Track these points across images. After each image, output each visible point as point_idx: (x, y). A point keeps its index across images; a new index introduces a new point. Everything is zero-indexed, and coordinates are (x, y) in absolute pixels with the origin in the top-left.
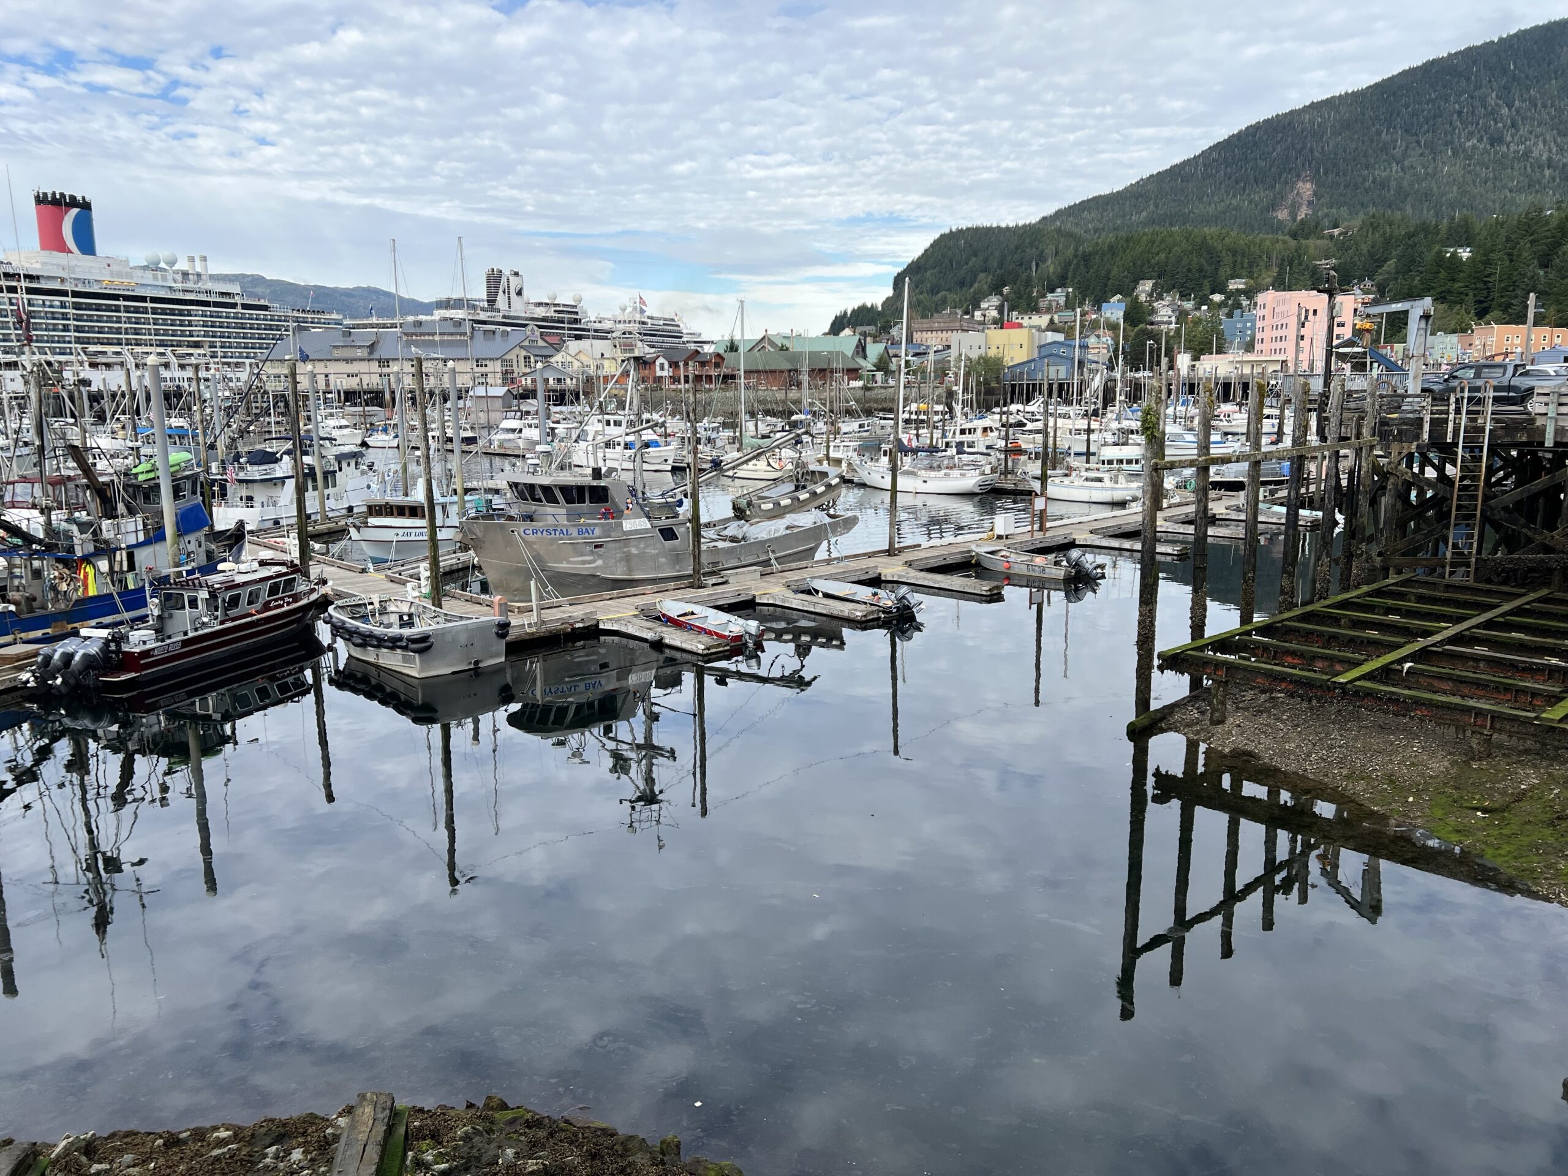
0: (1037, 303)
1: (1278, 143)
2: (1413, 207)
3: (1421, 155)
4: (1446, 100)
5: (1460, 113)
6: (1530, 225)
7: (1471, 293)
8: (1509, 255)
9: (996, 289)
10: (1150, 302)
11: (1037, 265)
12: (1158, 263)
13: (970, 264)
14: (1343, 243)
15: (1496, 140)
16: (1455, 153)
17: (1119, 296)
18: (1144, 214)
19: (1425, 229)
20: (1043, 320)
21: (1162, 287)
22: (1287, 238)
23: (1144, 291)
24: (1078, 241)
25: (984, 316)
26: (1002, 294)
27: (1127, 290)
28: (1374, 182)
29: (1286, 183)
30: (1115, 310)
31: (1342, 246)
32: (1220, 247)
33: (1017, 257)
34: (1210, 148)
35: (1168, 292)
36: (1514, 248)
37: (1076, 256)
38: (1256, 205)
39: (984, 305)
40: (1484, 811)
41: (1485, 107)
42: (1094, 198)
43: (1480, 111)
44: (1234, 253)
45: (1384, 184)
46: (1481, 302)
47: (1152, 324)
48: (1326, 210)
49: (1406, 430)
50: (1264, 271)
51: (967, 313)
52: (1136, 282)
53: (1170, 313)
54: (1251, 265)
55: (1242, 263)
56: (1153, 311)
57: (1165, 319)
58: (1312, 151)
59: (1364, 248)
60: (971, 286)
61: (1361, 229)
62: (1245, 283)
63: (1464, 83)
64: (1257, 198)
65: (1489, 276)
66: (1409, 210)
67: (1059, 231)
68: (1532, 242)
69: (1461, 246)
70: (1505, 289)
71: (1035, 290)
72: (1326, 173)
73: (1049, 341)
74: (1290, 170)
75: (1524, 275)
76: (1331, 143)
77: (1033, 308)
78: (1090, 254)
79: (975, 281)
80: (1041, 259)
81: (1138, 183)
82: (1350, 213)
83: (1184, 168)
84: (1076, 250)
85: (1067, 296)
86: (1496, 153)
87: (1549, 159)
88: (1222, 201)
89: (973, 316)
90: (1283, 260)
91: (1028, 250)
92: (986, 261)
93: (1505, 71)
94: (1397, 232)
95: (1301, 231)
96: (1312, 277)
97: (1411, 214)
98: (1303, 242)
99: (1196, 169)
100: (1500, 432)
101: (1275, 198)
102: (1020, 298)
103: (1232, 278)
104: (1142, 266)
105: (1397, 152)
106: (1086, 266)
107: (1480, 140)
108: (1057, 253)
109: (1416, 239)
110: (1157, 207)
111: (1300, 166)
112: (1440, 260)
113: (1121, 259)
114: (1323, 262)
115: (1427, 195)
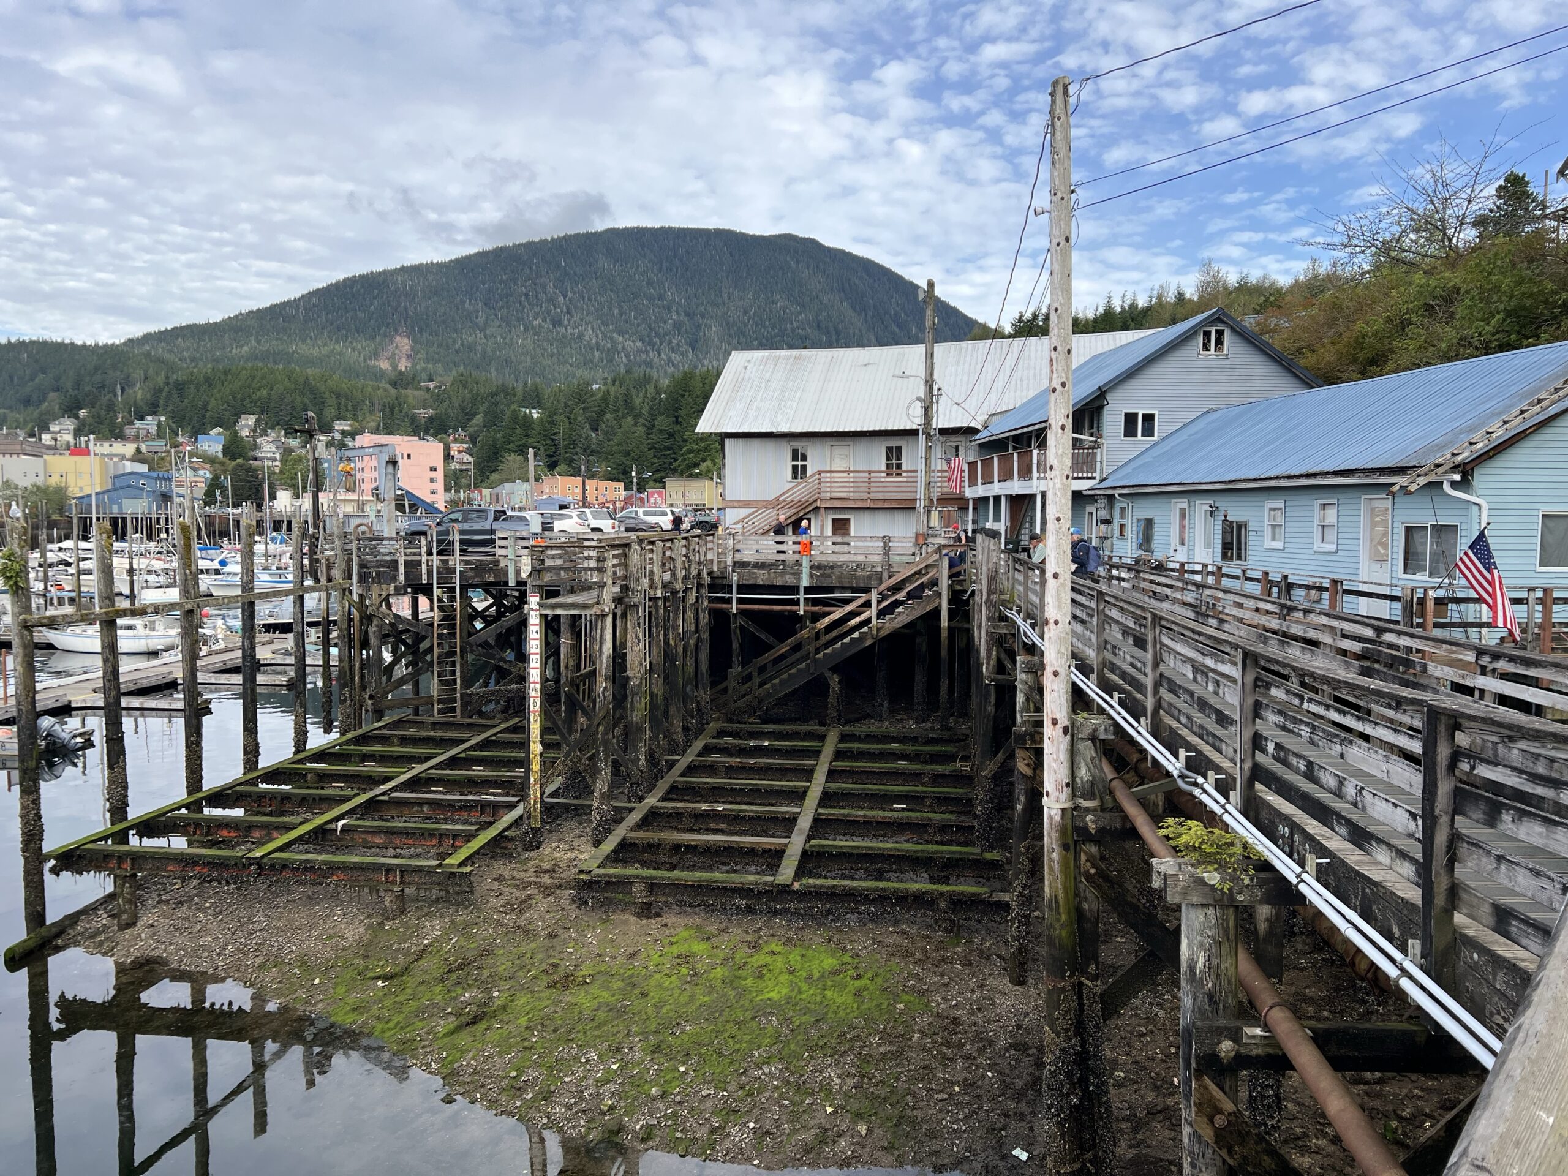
0: (121, 430)
1: (375, 298)
2: (497, 370)
3: (500, 326)
4: (515, 283)
5: (527, 295)
6: (581, 395)
7: (542, 448)
8: (569, 418)
9: (70, 410)
10: (254, 438)
11: (123, 389)
12: (260, 399)
13: (37, 380)
14: (438, 395)
15: (557, 322)
16: (526, 329)
17: (219, 429)
18: (246, 348)
19: (504, 390)
20: (129, 449)
21: (267, 424)
22: (388, 386)
23: (247, 426)
24: (171, 368)
25: (56, 440)
26: (77, 417)
27: (228, 423)
28: (462, 345)
29: (385, 336)
30: (213, 443)
31: (438, 398)
32: (323, 389)
33: (98, 378)
34: (310, 293)
35: (273, 428)
36: (570, 413)
37: (168, 384)
38: (359, 353)
39: (53, 428)
40: (385, 978)
41: (545, 293)
42: (188, 327)
43: (542, 296)
44: (338, 396)
45: (471, 348)
46: (550, 456)
47: (255, 459)
48: (423, 365)
49: (384, 572)
50: (368, 415)
51: (32, 435)
52: (238, 415)
53: (274, 449)
54: (355, 408)
55: (346, 406)
56: (256, 447)
57: (269, 455)
58: (406, 309)
59: (456, 402)
60: (38, 406)
61: (452, 384)
62: (351, 425)
63: (527, 271)
64: (359, 346)
65: (554, 434)
66: (494, 374)
67: (148, 355)
68: (584, 409)
69: (534, 408)
70: (567, 447)
71: (120, 416)
72: (421, 331)
73: (128, 470)
74: (388, 324)
75: (580, 436)
76: (423, 305)
77: (117, 434)
78: (184, 383)
79: (44, 401)
80: (127, 384)
81: (237, 316)
82: (445, 371)
83: (285, 309)
84: (167, 378)
85: (159, 425)
86: (558, 333)
87: (597, 343)
88: (326, 344)
89: (40, 439)
90: (384, 406)
91: (110, 372)
92: (57, 379)
93: (558, 266)
94: (482, 390)
95: (400, 381)
96: (412, 423)
97: (494, 376)
98: (403, 391)
99: (297, 311)
100: (470, 573)
101: (376, 348)
102: (101, 423)
103: (338, 419)
104: (243, 400)
105: (480, 321)
106: (180, 395)
107: (545, 321)
108: (146, 378)
109: (498, 398)
110: (259, 342)
111: (397, 321)
112: (515, 418)
113: (220, 391)
114: (422, 411)
115: (507, 362)
